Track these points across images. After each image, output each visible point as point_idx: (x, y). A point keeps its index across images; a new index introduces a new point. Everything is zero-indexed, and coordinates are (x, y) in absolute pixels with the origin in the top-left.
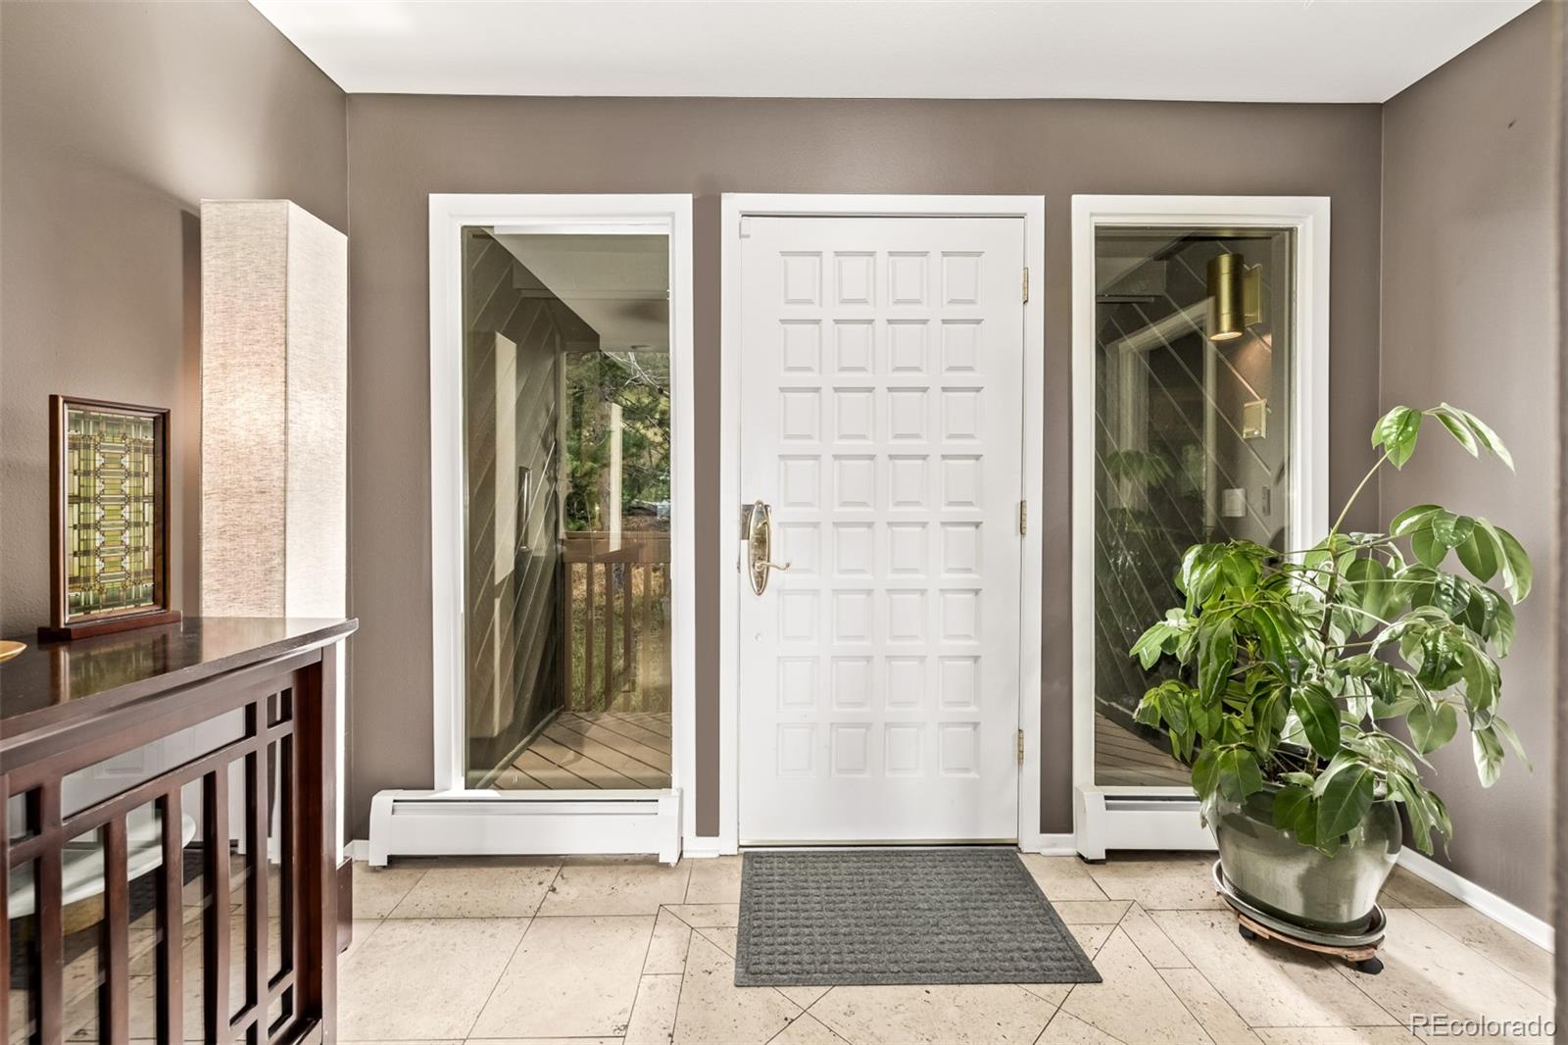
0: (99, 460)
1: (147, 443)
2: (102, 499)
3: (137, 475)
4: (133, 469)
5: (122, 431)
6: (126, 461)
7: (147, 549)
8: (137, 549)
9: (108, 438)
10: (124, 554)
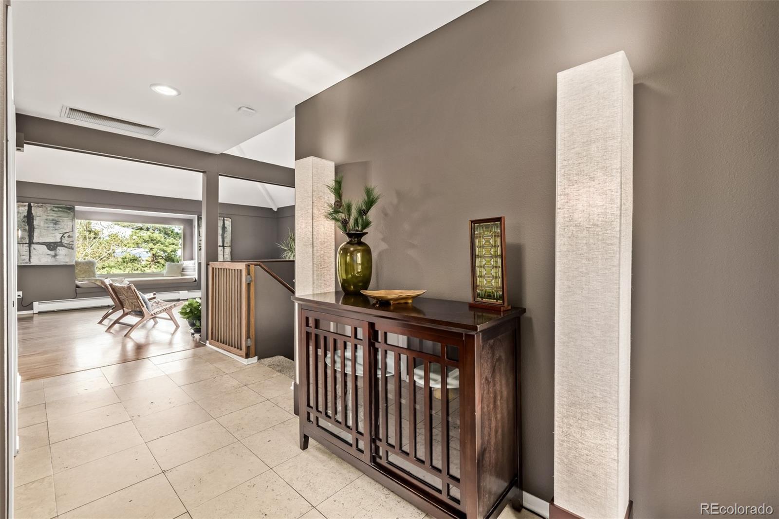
0: (484, 241)
1: (498, 233)
2: (485, 257)
3: (495, 246)
4: (494, 244)
5: (490, 229)
6: (492, 241)
7: (500, 278)
8: (496, 278)
9: (486, 233)
10: (492, 279)
